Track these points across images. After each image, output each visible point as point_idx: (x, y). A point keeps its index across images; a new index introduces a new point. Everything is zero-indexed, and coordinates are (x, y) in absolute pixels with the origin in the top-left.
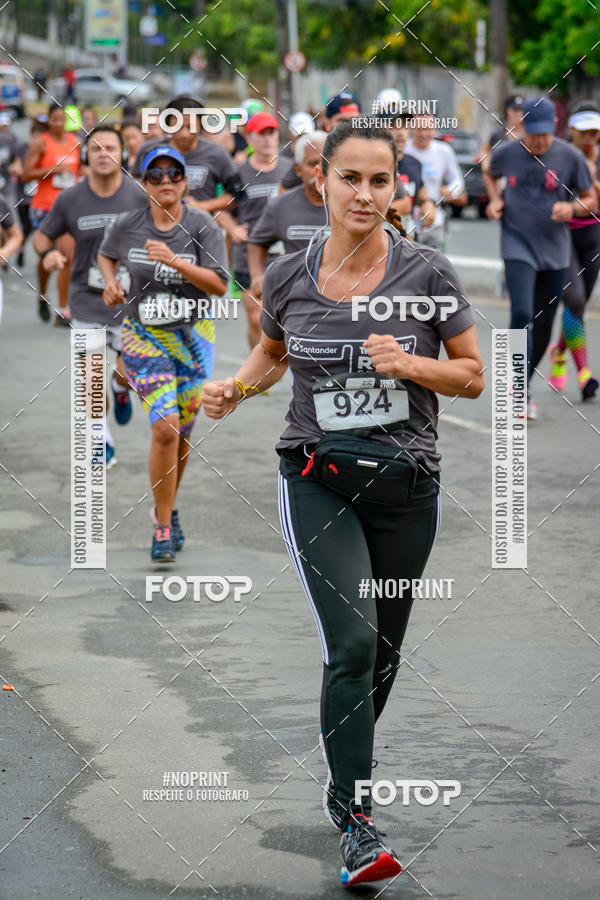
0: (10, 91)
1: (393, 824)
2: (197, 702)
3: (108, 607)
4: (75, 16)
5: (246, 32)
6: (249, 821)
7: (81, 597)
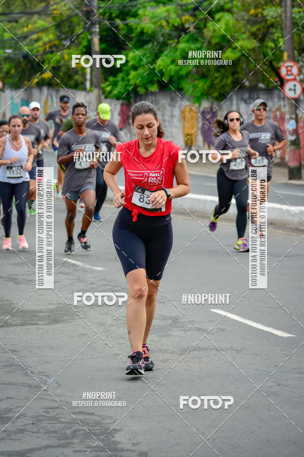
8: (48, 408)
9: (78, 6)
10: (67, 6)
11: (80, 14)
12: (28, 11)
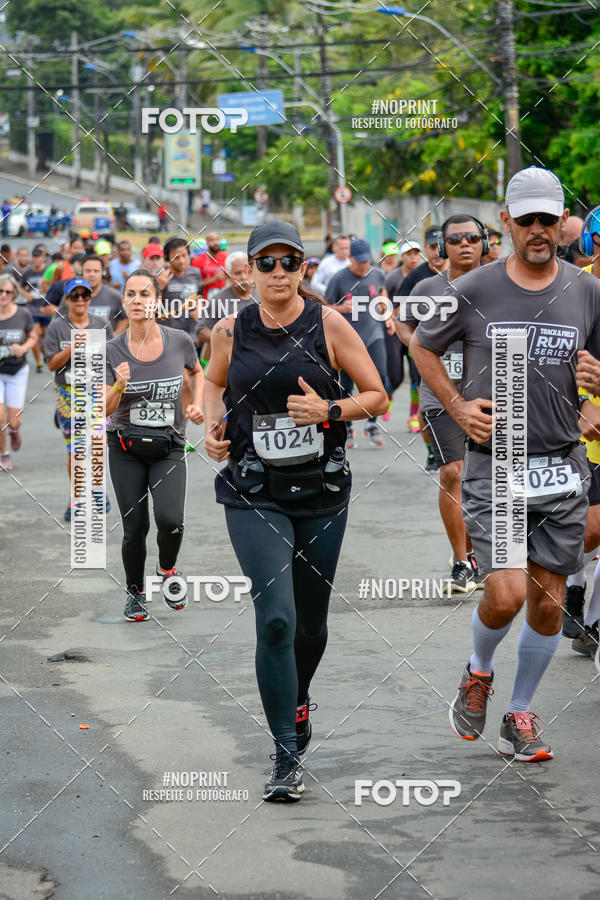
0: (102, 223)
1: (406, 840)
2: (244, 738)
3: (172, 659)
4: (157, 160)
5: (301, 170)
6: (283, 837)
7: (148, 649)
8: (430, 749)
9: (481, 54)
10: (462, 54)
11: (485, 69)
12: (394, 65)
